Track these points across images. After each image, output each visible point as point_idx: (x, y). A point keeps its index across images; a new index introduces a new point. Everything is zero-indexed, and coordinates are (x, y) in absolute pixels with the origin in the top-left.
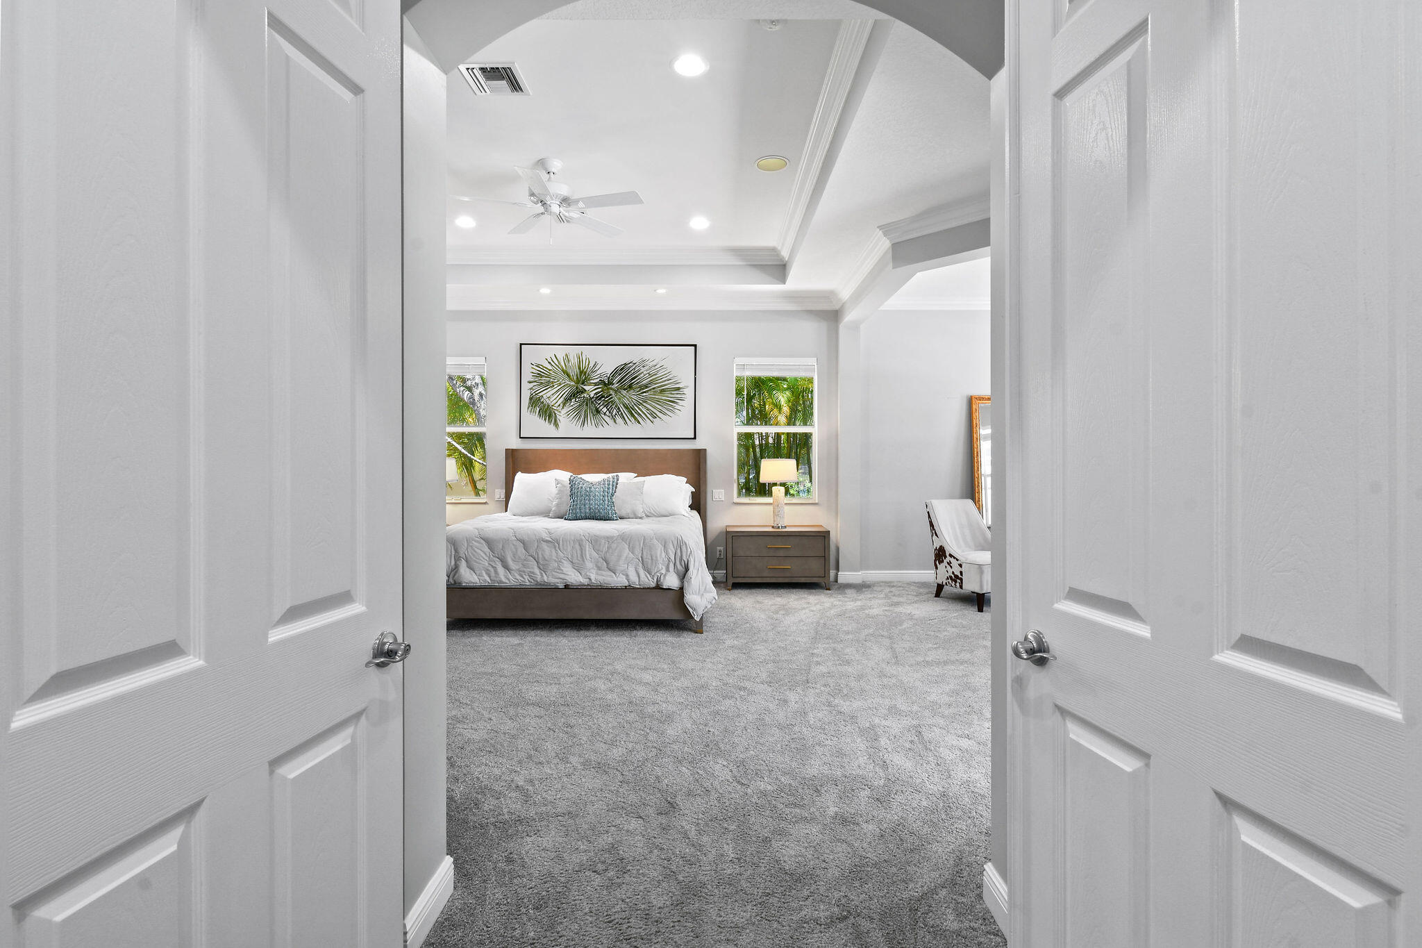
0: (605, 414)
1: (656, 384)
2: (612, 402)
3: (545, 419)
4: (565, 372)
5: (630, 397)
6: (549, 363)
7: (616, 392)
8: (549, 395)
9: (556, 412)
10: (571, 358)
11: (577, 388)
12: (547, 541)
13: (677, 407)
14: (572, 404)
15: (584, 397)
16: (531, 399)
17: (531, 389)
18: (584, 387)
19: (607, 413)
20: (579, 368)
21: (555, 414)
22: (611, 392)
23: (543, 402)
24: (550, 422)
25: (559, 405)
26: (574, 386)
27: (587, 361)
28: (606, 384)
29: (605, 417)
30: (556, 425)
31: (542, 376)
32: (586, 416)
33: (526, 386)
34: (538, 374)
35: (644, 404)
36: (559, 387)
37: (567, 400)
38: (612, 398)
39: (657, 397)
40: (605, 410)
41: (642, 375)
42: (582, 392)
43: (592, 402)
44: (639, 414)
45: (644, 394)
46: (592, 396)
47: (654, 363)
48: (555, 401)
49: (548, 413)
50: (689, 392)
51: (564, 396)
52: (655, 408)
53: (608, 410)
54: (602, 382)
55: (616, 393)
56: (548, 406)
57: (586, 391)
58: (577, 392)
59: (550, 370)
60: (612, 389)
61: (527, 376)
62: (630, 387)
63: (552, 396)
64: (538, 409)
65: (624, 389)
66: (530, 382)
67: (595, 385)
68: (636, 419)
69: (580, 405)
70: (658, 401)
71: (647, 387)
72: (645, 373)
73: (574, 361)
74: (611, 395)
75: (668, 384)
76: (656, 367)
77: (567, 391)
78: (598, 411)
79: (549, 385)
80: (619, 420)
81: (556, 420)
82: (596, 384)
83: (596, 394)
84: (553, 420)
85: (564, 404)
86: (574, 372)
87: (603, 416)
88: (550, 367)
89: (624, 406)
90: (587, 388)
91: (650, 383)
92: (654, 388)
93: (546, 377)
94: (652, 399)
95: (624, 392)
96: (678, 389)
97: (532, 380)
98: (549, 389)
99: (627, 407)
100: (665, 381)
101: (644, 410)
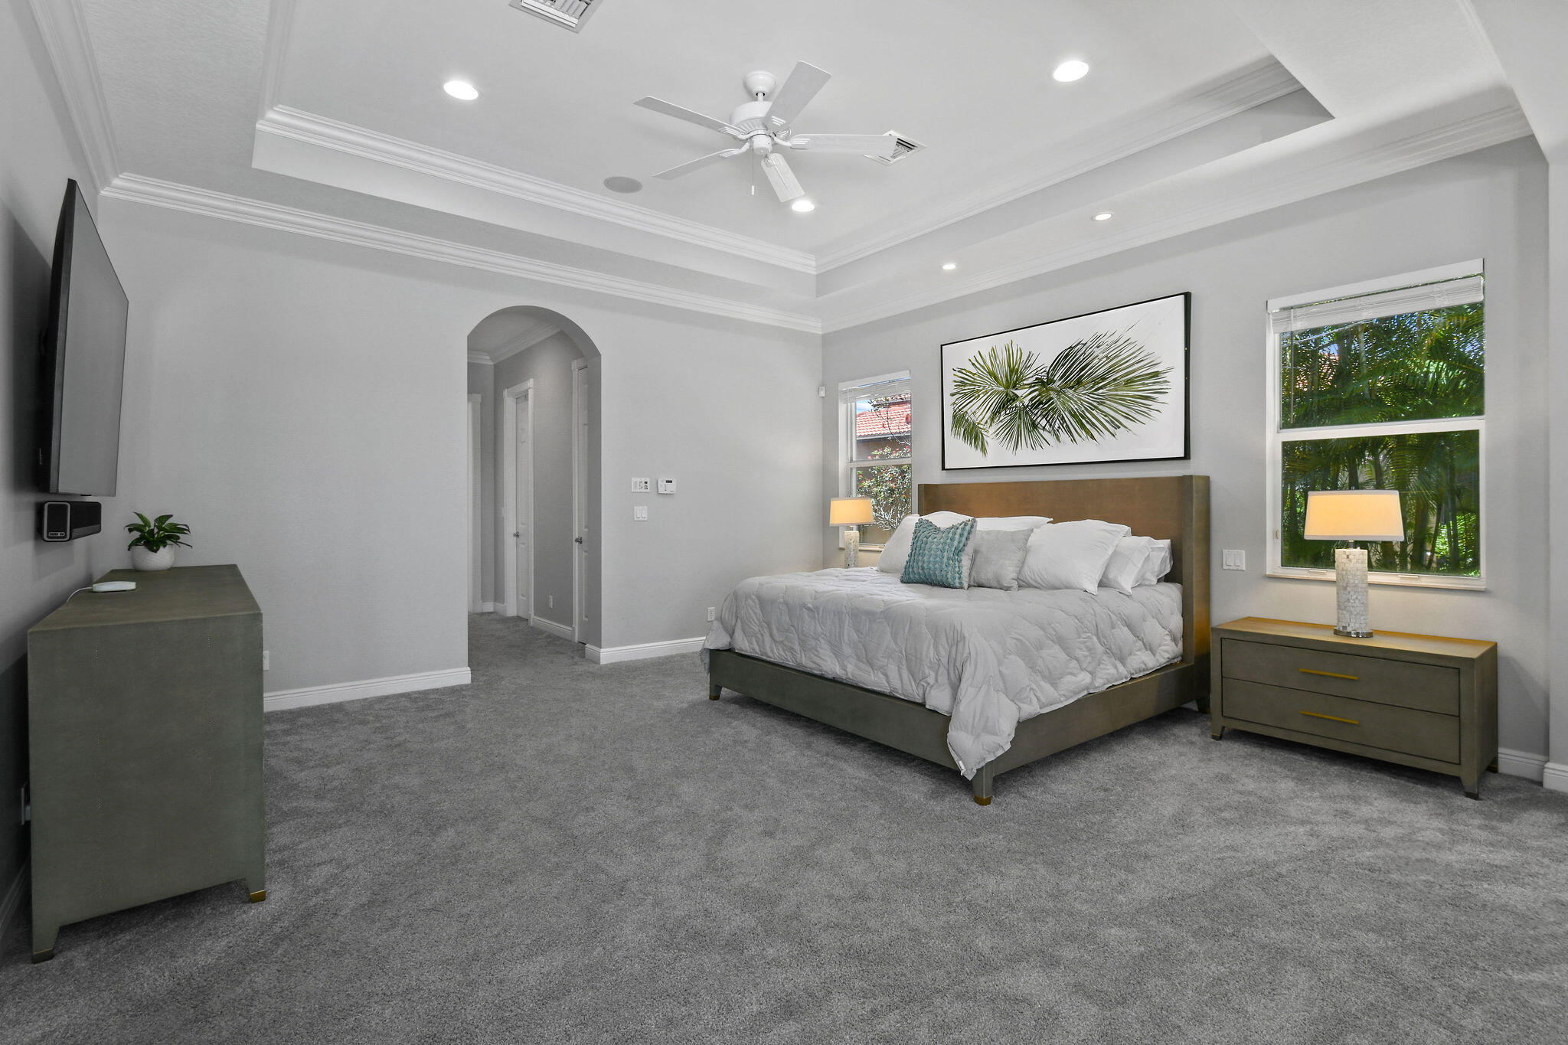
0: (1044, 428)
1: (1117, 372)
2: (1053, 409)
3: (971, 443)
4: (992, 374)
5: (1079, 399)
6: (973, 364)
7: (1058, 392)
8: (974, 409)
9: (983, 432)
10: (999, 353)
11: (1007, 395)
13: (1154, 405)
14: (1001, 418)
15: (1016, 406)
16: (954, 417)
17: (954, 403)
18: (1016, 392)
19: (1047, 427)
20: (1009, 365)
21: (982, 434)
22: (1053, 394)
23: (967, 421)
24: (976, 447)
25: (987, 422)
26: (1003, 392)
27: (1019, 352)
28: (1044, 383)
29: (1046, 434)
30: (984, 450)
31: (965, 384)
32: (1019, 435)
33: (949, 400)
34: (961, 382)
35: (1100, 407)
36: (986, 397)
37: (996, 413)
38: (1053, 403)
39: (1119, 393)
40: (1043, 422)
41: (1096, 360)
42: (1014, 400)
43: (1027, 413)
44: (1093, 425)
45: (1101, 391)
46: (1026, 404)
47: (1114, 338)
48: (981, 417)
49: (973, 435)
50: (1176, 378)
51: (992, 408)
52: (1117, 411)
53: (1048, 422)
54: (1039, 381)
55: (1058, 395)
56: (974, 424)
57: (1017, 397)
58: (1008, 401)
59: (974, 374)
60: (1052, 389)
61: (950, 387)
62: (1079, 382)
63: (978, 411)
64: (963, 430)
65: (1071, 388)
66: (952, 395)
67: (1031, 387)
68: (1088, 432)
69: (1011, 420)
70: (1122, 400)
71: (1104, 379)
72: (1101, 356)
73: (1002, 356)
74: (1051, 398)
75: (1139, 369)
76: (1119, 344)
77: (994, 400)
78: (1035, 426)
79: (973, 395)
80: (1063, 436)
81: (983, 444)
82: (1031, 385)
83: (1031, 400)
84: (980, 443)
85: (992, 420)
86: (1002, 371)
87: (1041, 431)
88: (974, 371)
89: (1070, 413)
90: (1019, 393)
91: (1109, 371)
92: (1115, 380)
93: (971, 385)
94: (1112, 398)
95: (1070, 392)
96: (1156, 374)
97: (955, 391)
98: (975, 401)
99: (1074, 416)
100: (1133, 364)
101: (1100, 417)
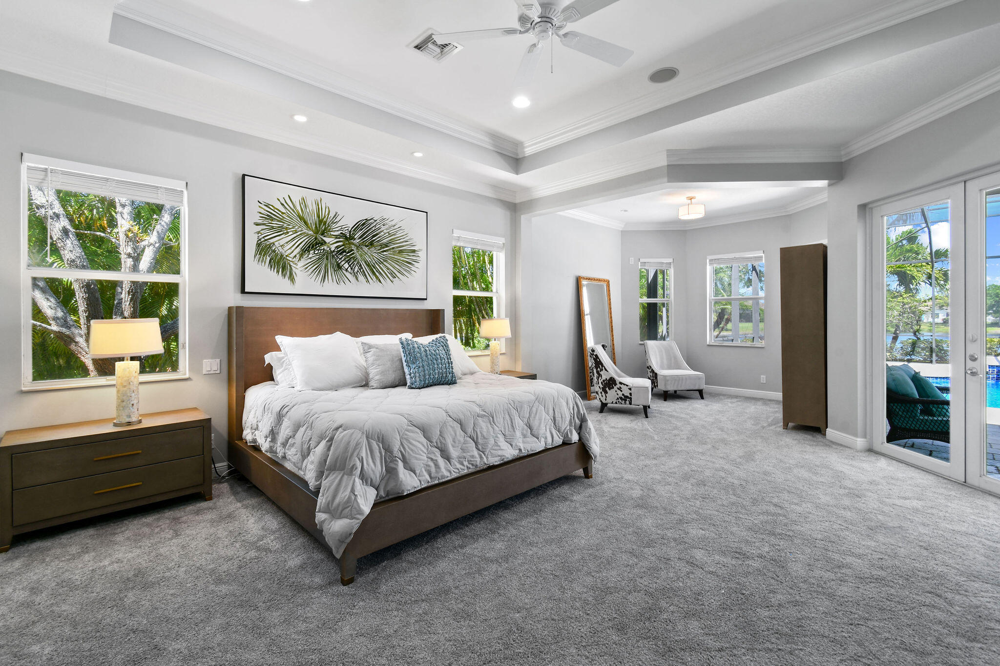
0: (347, 270)
1: (395, 244)
2: (353, 258)
3: (278, 272)
4: (302, 218)
5: (371, 255)
6: (282, 204)
7: (357, 247)
8: (282, 242)
9: (291, 264)
10: (309, 203)
11: (316, 238)
12: (482, 416)
13: (413, 268)
14: (310, 256)
15: (324, 249)
16: (258, 245)
17: (258, 233)
18: (324, 238)
19: (349, 269)
20: (318, 216)
21: (290, 266)
22: (353, 247)
23: (274, 251)
24: (284, 275)
25: (295, 256)
26: (313, 236)
27: (327, 209)
28: (347, 238)
29: (347, 274)
30: (292, 278)
31: (273, 219)
32: (326, 272)
33: (251, 229)
34: (268, 216)
35: (385, 263)
36: (295, 235)
37: (305, 251)
38: (353, 254)
39: (395, 257)
40: (346, 266)
41: (382, 233)
42: (322, 244)
43: (333, 256)
44: (380, 273)
45: (385, 253)
46: (333, 249)
47: (393, 223)
48: (290, 251)
49: (280, 264)
50: (422, 255)
51: (301, 246)
52: (394, 267)
53: (350, 266)
54: (343, 235)
55: (357, 248)
56: (282, 256)
57: (325, 242)
58: (317, 244)
59: (283, 213)
60: (353, 244)
61: (252, 216)
62: (372, 244)
63: (286, 245)
64: (268, 259)
65: (367, 246)
66: (257, 224)
67: (336, 238)
68: (377, 278)
69: (319, 259)
70: (397, 261)
71: (387, 246)
72: (385, 231)
73: (312, 207)
74: (352, 250)
75: (405, 245)
76: (395, 227)
77: (304, 240)
78: (339, 267)
79: (281, 230)
80: (361, 277)
81: (291, 274)
82: (336, 237)
83: (337, 247)
84: (288, 273)
85: (301, 256)
86: (312, 219)
87: (344, 272)
88: (284, 211)
89: (366, 263)
90: (327, 240)
91: (390, 242)
92: (393, 248)
93: (279, 221)
94: (392, 259)
95: (366, 249)
96: (414, 251)
97: (260, 222)
98: (283, 236)
99: (368, 265)
100: (403, 242)
101: (385, 269)
